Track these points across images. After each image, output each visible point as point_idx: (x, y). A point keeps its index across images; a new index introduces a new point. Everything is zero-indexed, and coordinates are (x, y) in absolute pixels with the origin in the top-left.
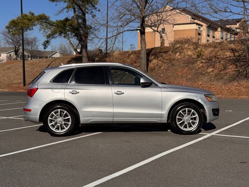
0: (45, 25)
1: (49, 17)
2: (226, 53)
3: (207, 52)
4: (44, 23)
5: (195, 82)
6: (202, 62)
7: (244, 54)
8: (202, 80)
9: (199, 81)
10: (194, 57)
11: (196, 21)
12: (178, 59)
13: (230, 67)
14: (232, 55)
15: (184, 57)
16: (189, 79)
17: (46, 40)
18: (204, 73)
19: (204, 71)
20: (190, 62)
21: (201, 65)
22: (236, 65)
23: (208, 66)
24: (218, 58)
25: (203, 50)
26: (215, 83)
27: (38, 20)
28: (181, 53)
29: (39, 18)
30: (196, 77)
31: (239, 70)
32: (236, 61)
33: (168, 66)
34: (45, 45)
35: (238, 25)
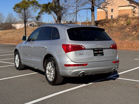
0: (35, 7)
1: (38, 2)
3: (133, 22)
4: (34, 5)
5: (124, 40)
6: (129, 28)
8: (128, 39)
9: (126, 40)
10: (125, 25)
11: (132, 4)
12: (115, 26)
15: (119, 25)
16: (120, 39)
17: (38, 15)
18: (130, 35)
19: (130, 33)
20: (122, 28)
21: (128, 30)
23: (133, 31)
25: (131, 21)
26: (136, 41)
27: (31, 3)
28: (117, 23)
29: (32, 2)
30: (124, 37)
33: (108, 31)
34: (37, 19)
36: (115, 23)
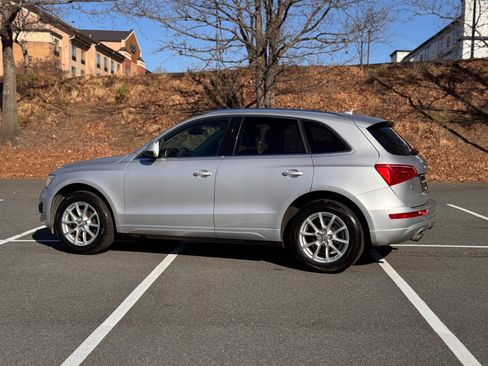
2: (172, 97)
3: (135, 93)
6: (130, 113)
10: (109, 100)
12: (76, 103)
15: (89, 100)
16: (116, 144)
18: (142, 132)
19: (140, 129)
20: (103, 111)
21: (130, 117)
23: (145, 120)
24: (159, 106)
28: (80, 91)
30: (127, 139)
33: (60, 117)
35: (123, 44)
36: (75, 93)
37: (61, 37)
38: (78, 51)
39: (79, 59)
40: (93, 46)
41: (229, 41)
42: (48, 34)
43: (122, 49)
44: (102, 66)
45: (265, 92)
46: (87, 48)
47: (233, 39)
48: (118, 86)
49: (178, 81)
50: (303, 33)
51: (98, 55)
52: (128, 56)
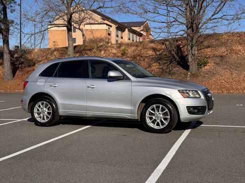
2: (148, 52)
3: (130, 51)
7: (165, 53)
10: (118, 55)
11: (106, 22)
13: (154, 65)
14: (154, 53)
22: (159, 63)
24: (142, 56)
25: (127, 48)
28: (105, 51)
31: (162, 68)
32: (158, 59)
35: (142, 28)
36: (103, 52)
37: (111, 26)
38: (119, 32)
39: (120, 36)
40: (127, 29)
41: (172, 22)
42: (105, 25)
43: (141, 31)
44: (131, 39)
45: (192, 47)
46: (124, 31)
47: (174, 21)
48: (123, 48)
49: (152, 44)
50: (213, 16)
51: (129, 34)
52: (144, 33)
